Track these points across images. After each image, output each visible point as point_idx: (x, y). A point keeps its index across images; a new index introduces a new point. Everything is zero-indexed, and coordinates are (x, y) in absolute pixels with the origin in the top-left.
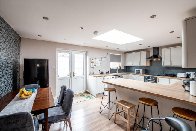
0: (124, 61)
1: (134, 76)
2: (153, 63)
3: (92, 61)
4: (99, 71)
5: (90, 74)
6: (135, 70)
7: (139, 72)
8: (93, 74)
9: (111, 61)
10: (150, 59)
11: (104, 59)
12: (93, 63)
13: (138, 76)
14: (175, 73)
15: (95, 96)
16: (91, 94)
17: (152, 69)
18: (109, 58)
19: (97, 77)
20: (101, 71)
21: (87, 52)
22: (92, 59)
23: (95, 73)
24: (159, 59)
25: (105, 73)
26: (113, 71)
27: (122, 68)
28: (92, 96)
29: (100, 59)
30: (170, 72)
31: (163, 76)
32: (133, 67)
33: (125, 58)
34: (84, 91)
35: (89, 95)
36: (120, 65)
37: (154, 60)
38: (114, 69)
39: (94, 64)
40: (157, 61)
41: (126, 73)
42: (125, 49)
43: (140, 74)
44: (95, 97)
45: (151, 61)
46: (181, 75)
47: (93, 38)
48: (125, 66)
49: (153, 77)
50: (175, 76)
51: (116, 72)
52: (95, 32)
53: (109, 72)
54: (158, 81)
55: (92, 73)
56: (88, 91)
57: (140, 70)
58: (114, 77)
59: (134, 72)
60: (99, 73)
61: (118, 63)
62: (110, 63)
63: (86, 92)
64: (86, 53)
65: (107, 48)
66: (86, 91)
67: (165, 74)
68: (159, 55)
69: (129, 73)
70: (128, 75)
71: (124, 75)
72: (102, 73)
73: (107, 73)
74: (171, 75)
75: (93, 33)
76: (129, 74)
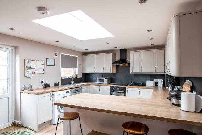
0: (82, 66)
1: (97, 88)
2: (120, 70)
3: (27, 66)
4: (42, 82)
5: (24, 89)
6: (98, 78)
7: (104, 82)
8: (31, 88)
9: (62, 66)
10: (116, 64)
11: (50, 62)
12: (29, 69)
13: (102, 87)
14: (144, 82)
15: (36, 129)
16: (26, 128)
17: (119, 77)
18: (59, 60)
19: (38, 94)
20: (44, 83)
21: (15, 47)
22: (27, 61)
23: (33, 88)
24: (127, 65)
25: (53, 85)
26: (65, 81)
27: (78, 77)
28: (29, 131)
29: (43, 62)
30: (138, 80)
31: (132, 85)
32: (94, 75)
33: (83, 61)
34: (10, 124)
35: (21, 130)
36: (75, 72)
37: (121, 65)
38: (67, 78)
39: (30, 71)
40: (124, 66)
41: (85, 84)
42: (84, 49)
43: (104, 85)
44: (35, 131)
45: (117, 67)
46: (150, 83)
47: (33, 21)
48: (83, 74)
49: (121, 87)
50: (143, 84)
51: (70, 83)
52: (40, 8)
53: (60, 84)
54: (128, 93)
55: (28, 86)
56: (19, 122)
57: (105, 78)
58: (68, 92)
59: (97, 82)
60: (42, 86)
61: (73, 68)
62: (60, 69)
63: (15, 125)
64: (14, 49)
65: (57, 44)
66: (13, 123)
67: (133, 83)
68: (126, 59)
69: (89, 83)
70: (88, 86)
71: (83, 87)
72: (47, 86)
73: (56, 85)
74: (140, 84)
75: (36, 10)
76: (90, 85)
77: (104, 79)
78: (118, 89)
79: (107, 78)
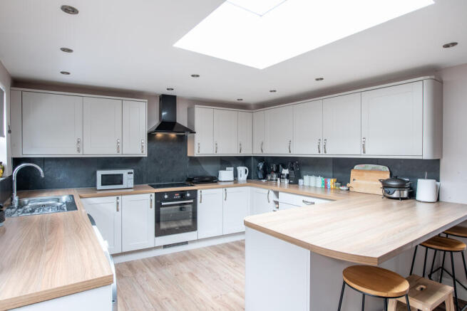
7: (121, 183)
24: (173, 135)
37: (159, 135)
54: (201, 202)
57: (124, 172)
59: (95, 185)
68: (176, 122)
77: (121, 176)
78: (177, 196)
79: (132, 171)
